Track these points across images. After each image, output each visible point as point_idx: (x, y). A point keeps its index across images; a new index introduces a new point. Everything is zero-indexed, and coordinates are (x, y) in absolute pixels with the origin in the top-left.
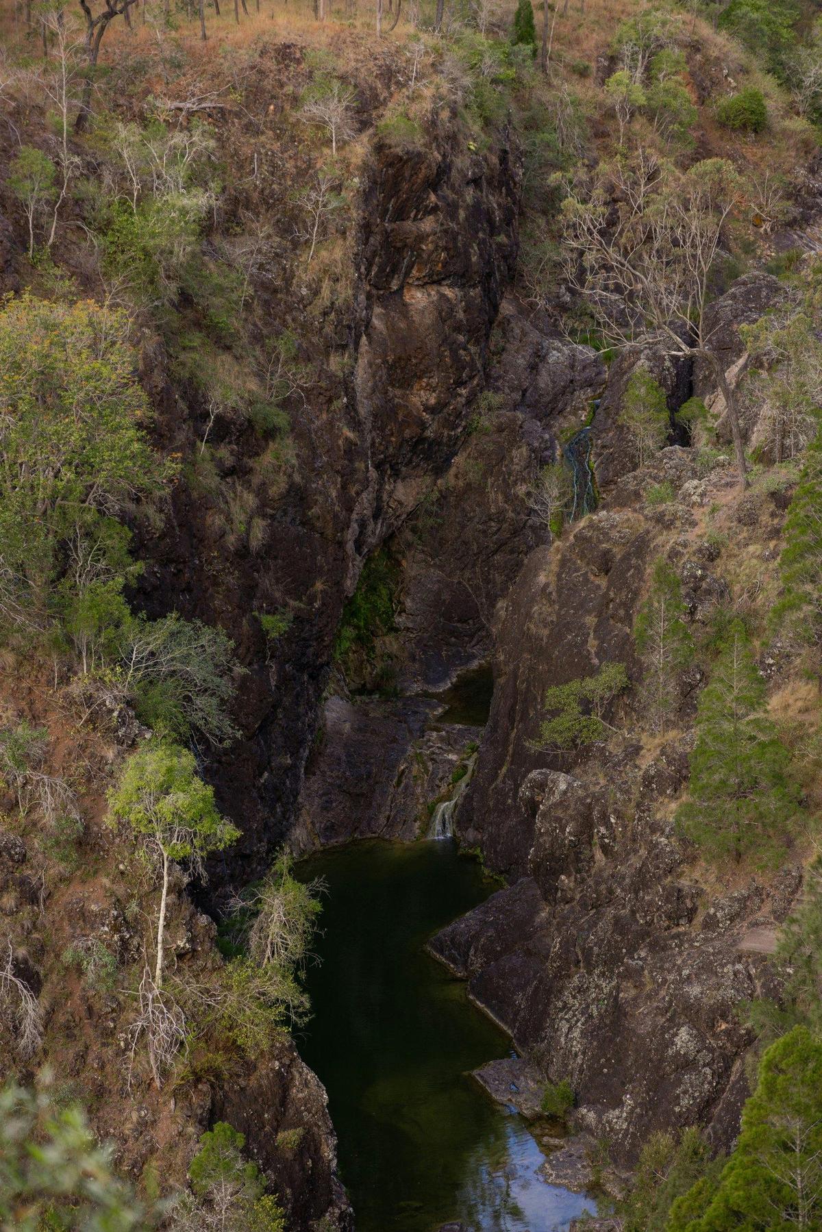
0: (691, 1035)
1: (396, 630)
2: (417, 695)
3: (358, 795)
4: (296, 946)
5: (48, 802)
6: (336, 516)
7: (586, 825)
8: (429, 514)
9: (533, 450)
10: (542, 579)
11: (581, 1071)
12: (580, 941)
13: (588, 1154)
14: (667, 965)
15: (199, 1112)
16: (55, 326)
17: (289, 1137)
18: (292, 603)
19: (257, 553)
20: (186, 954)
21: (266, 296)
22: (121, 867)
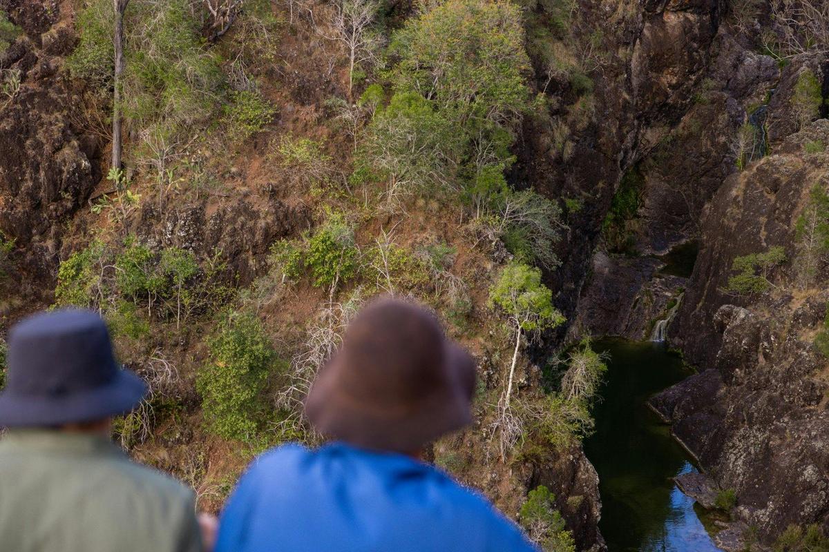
0: (814, 471)
1: (639, 217)
2: (648, 256)
3: (610, 311)
4: (589, 389)
5: (453, 290)
6: (614, 144)
7: (756, 340)
8: (665, 149)
9: (731, 116)
10: (734, 193)
11: (741, 485)
12: (746, 409)
13: (743, 534)
14: (801, 428)
15: (525, 479)
16: (478, 12)
17: (575, 500)
18: (584, 193)
19: (567, 162)
20: (524, 387)
21: (585, 10)
22: (491, 332)
